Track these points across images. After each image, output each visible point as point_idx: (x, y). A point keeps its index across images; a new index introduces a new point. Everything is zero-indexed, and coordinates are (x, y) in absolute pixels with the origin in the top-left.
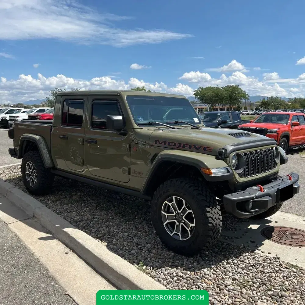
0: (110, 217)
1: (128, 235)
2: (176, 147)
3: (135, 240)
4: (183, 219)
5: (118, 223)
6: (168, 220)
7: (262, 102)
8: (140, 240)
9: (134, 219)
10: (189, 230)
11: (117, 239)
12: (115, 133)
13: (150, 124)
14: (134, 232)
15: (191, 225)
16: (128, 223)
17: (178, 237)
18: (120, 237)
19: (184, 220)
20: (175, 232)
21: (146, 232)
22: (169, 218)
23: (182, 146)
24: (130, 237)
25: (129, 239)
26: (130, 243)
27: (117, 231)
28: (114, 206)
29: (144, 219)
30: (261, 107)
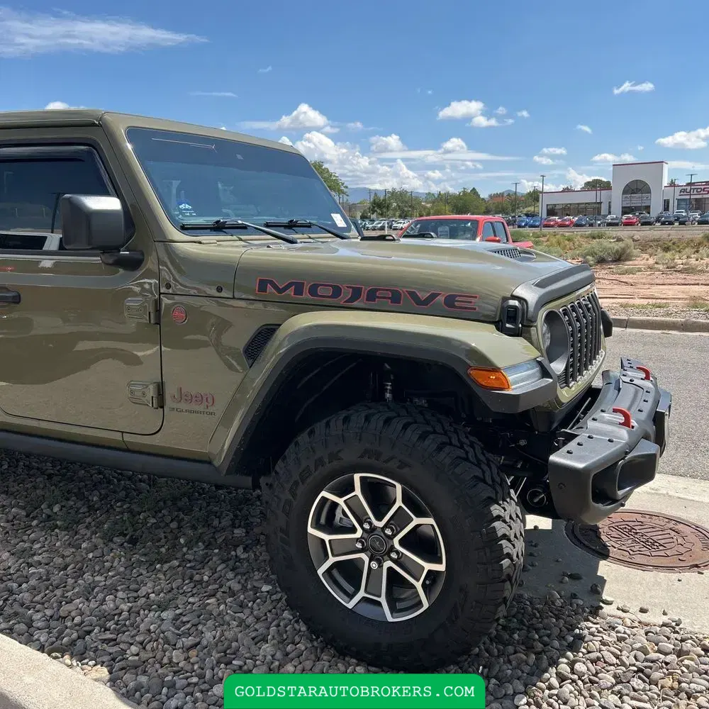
0: (89, 551)
1: (176, 618)
2: (341, 300)
3: (208, 635)
4: (392, 549)
5: (123, 572)
6: (334, 555)
7: (374, 202)
8: (226, 633)
9: (174, 546)
10: (418, 585)
11: (141, 643)
12: (97, 259)
13: (219, 228)
14: (191, 600)
15: (428, 566)
16: (158, 566)
17: (376, 608)
18: (149, 630)
19: (398, 552)
20: (362, 594)
21: (232, 593)
22: (338, 548)
23: (364, 295)
24: (188, 626)
25: (184, 633)
26: (193, 653)
27: (131, 608)
28: (92, 509)
29: (210, 544)
30: (373, 214)
